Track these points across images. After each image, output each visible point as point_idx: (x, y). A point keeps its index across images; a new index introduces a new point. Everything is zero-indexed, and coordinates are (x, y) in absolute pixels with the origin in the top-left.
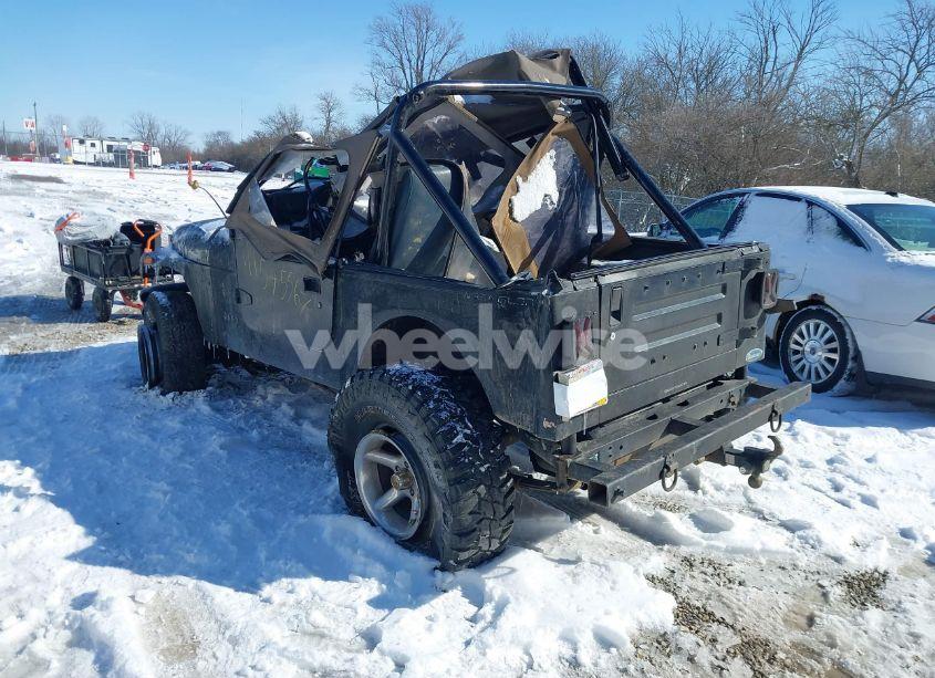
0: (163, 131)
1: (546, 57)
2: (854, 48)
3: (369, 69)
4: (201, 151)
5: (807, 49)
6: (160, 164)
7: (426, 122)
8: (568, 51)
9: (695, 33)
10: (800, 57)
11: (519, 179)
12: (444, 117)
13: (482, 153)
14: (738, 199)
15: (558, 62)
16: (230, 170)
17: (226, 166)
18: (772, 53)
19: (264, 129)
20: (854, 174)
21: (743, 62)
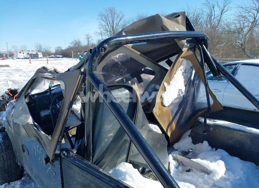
0: (44, 48)
1: (174, 16)
2: (240, 10)
3: (99, 27)
4: (54, 52)
5: (223, 12)
6: (42, 57)
7: (112, 57)
8: (184, 13)
9: (192, 10)
10: (221, 14)
11: (166, 84)
12: (122, 54)
13: (143, 70)
14: (234, 67)
15: (180, 19)
16: (62, 57)
17: (61, 56)
18: (213, 14)
19: (70, 45)
20: (243, 47)
21: (205, 17)
